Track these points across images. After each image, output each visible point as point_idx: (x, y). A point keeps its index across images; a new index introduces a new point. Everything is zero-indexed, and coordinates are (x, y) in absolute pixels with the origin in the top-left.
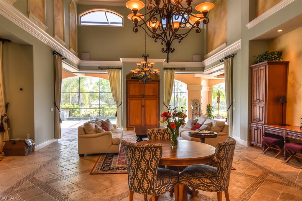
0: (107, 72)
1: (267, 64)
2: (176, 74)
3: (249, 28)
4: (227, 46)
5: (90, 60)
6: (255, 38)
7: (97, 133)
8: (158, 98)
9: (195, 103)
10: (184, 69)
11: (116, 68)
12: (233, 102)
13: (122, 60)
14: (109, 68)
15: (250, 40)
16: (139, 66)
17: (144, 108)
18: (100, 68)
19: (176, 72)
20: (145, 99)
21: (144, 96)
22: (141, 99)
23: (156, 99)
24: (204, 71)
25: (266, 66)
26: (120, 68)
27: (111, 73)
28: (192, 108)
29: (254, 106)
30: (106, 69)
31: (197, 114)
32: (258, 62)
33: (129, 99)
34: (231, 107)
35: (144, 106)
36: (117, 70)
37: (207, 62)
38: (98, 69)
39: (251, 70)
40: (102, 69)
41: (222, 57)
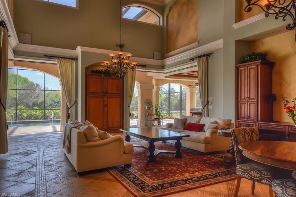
0: (56, 62)
1: (260, 63)
2: (137, 71)
3: (235, 29)
4: (199, 45)
5: (32, 44)
6: (243, 39)
7: (102, 139)
8: (122, 96)
9: (148, 103)
10: (146, 66)
11: (69, 59)
12: (209, 100)
13: (81, 48)
14: (59, 57)
15: (236, 40)
16: (113, 57)
17: (106, 108)
18: (48, 56)
19: (137, 69)
20: (108, 97)
21: (106, 93)
22: (103, 97)
23: (120, 97)
24: (164, 70)
25: (257, 65)
26: (74, 59)
27: (62, 64)
28: (146, 108)
29: (241, 104)
30: (55, 58)
31: (150, 114)
32: (248, 61)
33: (89, 97)
34: (207, 105)
35: (106, 105)
36: (70, 60)
37: (169, 61)
38: (43, 56)
39: (237, 69)
40: (50, 57)
41: (192, 56)
